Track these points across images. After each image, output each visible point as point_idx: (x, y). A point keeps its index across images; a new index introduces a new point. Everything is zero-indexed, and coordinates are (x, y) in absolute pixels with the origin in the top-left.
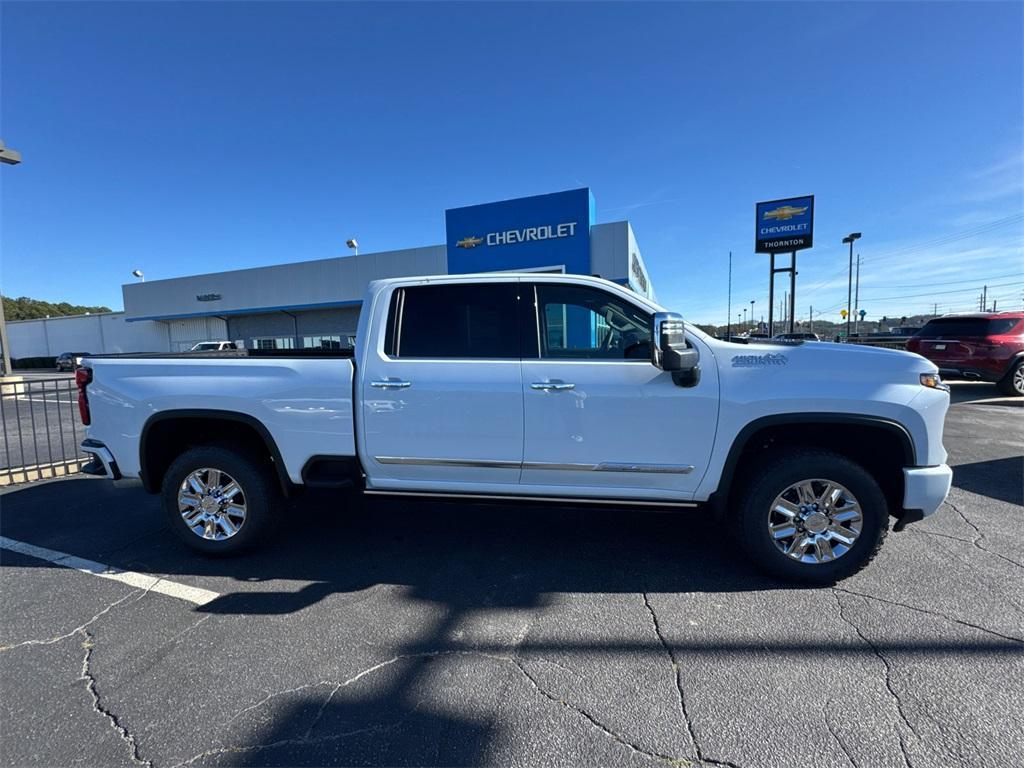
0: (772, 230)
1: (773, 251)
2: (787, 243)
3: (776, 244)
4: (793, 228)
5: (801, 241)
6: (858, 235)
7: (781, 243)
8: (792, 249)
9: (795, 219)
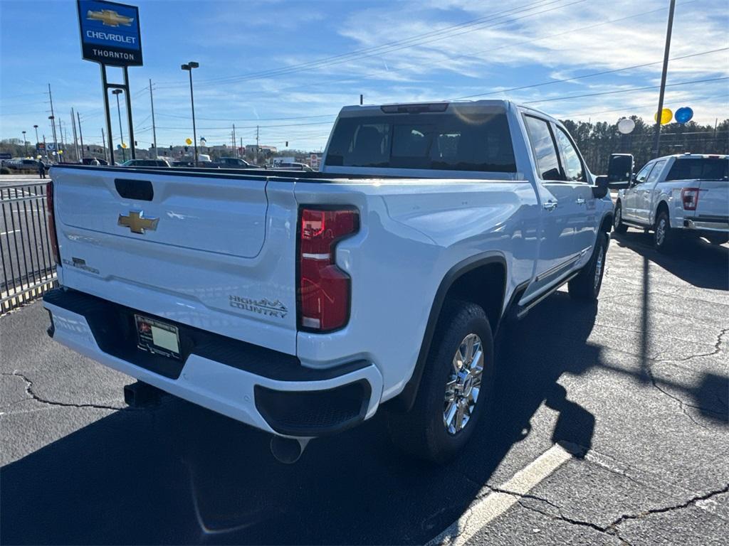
0: (99, 35)
1: (105, 62)
2: (117, 55)
3: (106, 54)
4: (121, 39)
5: (132, 57)
6: (195, 65)
7: (111, 54)
8: (124, 63)
9: (121, 30)
